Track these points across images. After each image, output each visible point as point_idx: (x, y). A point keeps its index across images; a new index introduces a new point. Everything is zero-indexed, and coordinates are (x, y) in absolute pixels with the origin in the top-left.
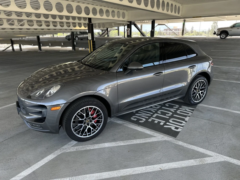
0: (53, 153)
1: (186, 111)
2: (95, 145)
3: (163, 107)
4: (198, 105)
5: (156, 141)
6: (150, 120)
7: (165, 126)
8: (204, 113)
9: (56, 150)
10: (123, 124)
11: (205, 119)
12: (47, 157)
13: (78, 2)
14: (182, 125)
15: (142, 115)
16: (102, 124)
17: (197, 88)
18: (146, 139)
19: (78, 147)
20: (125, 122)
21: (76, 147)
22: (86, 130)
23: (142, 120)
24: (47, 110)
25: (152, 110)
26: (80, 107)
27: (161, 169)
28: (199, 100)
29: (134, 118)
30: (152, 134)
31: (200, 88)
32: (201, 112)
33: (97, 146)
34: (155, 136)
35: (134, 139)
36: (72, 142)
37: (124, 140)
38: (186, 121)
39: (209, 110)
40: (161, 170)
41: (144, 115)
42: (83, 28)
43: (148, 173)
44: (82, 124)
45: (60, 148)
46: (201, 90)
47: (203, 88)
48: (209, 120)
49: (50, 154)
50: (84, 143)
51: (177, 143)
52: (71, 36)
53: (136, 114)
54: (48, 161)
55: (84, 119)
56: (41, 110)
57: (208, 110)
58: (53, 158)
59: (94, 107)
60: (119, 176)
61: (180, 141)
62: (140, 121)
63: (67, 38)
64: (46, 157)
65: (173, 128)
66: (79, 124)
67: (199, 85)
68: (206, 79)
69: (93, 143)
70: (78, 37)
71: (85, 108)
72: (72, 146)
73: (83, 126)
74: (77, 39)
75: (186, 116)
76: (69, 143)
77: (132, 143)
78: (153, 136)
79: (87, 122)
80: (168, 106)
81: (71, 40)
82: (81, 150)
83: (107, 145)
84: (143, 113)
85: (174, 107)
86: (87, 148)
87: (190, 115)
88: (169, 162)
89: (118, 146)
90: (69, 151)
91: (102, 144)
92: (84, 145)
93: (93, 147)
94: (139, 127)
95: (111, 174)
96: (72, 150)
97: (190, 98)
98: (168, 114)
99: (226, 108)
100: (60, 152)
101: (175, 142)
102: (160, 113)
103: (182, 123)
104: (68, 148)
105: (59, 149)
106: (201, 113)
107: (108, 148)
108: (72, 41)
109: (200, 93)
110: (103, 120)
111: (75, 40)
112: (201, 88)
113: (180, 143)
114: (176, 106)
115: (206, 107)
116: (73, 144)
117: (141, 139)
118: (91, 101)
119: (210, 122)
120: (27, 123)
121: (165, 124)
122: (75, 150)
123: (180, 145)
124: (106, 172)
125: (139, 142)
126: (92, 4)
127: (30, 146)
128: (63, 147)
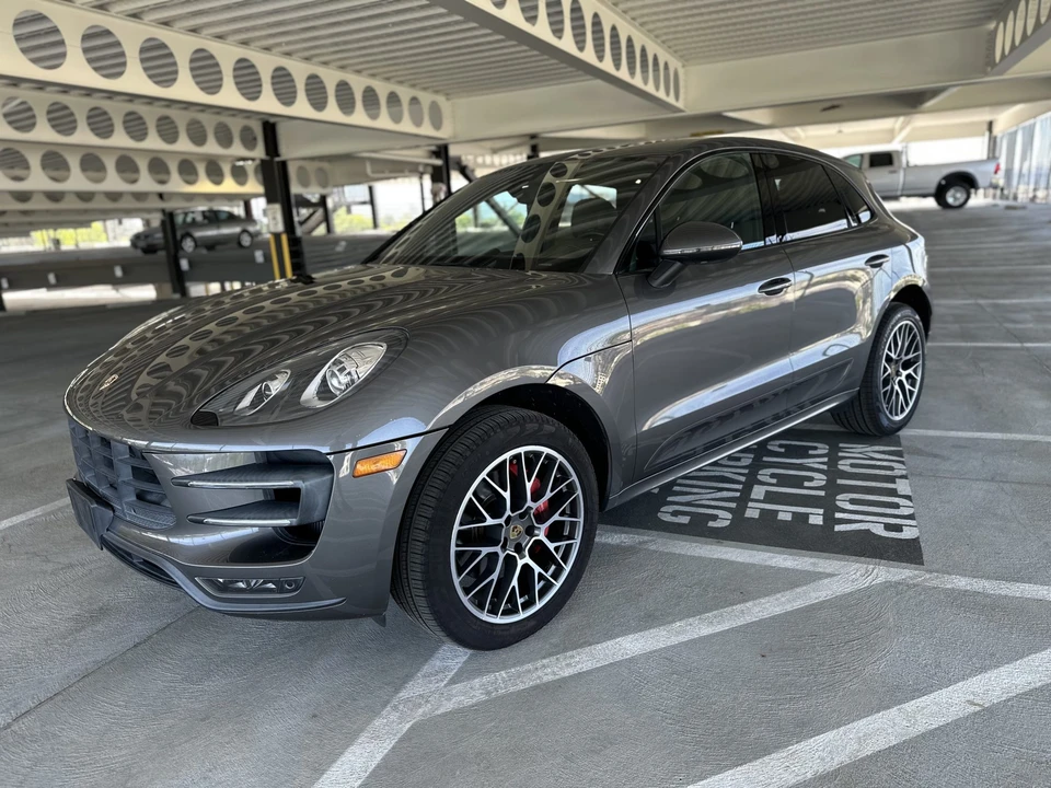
0: (362, 730)
1: (872, 459)
2: (570, 653)
3: (765, 459)
4: (900, 433)
5: (848, 590)
6: (752, 512)
7: (838, 528)
8: (948, 459)
9: (376, 713)
10: (640, 543)
11: (977, 480)
12: (343, 759)
13: (245, 43)
14: (906, 512)
15: (698, 497)
16: (577, 542)
17: (892, 355)
18: (798, 590)
19: (485, 679)
20: (642, 534)
21: (477, 682)
22: (515, 582)
23: (715, 518)
24: (329, 477)
25: (726, 475)
26: (487, 453)
27: (978, 705)
28: (903, 410)
29: (675, 513)
30: (811, 569)
31: (903, 356)
32: (936, 456)
33: (583, 660)
34: (828, 571)
35: (745, 601)
36: (436, 663)
37: (700, 613)
38: (908, 497)
39: (960, 447)
40: (978, 708)
41: (709, 496)
42: (229, 186)
43: (932, 733)
44: (497, 549)
45: (388, 702)
46: (906, 366)
47: (910, 356)
48: (993, 480)
49: (350, 738)
50: (503, 654)
51: (949, 586)
52: (159, 235)
53: (669, 499)
54: (359, 782)
55: (501, 521)
56: (291, 483)
57: (953, 446)
58: (379, 757)
59: (546, 450)
60: (809, 776)
61: (950, 574)
62: (711, 524)
63: (142, 244)
64: (334, 761)
65: (879, 530)
66: (485, 550)
67: (900, 344)
68: (917, 317)
69: (556, 646)
70: (194, 240)
71: (507, 456)
72: (453, 681)
73: (502, 556)
74: (188, 245)
75: (892, 479)
76: (426, 668)
77: (749, 619)
78: (820, 573)
79: (513, 536)
80: (783, 450)
81: (162, 254)
82: (512, 689)
83: (631, 645)
84: (695, 490)
85: (811, 452)
86: (539, 673)
87: (904, 472)
88: (983, 669)
89: (693, 641)
90: (448, 706)
91: (604, 645)
92: (514, 665)
93: (567, 665)
94: (724, 549)
95: (761, 778)
96: (467, 702)
97: (878, 404)
98: (811, 479)
99: (1019, 431)
100: (402, 719)
101: (935, 583)
102: (774, 481)
103: (897, 506)
104: (433, 692)
105: (388, 708)
106: (937, 460)
107: (649, 656)
108: (168, 253)
109: (903, 378)
110: (581, 520)
111: (181, 253)
112: (905, 358)
113: (962, 583)
114: (815, 448)
115: (938, 438)
116: (447, 669)
117: (779, 595)
118: (531, 421)
119: (1007, 487)
120: (188, 581)
121: (830, 520)
122: (480, 696)
123: (966, 591)
124: (726, 773)
125: (778, 610)
126: (307, 54)
127: (202, 720)
128: (403, 694)
